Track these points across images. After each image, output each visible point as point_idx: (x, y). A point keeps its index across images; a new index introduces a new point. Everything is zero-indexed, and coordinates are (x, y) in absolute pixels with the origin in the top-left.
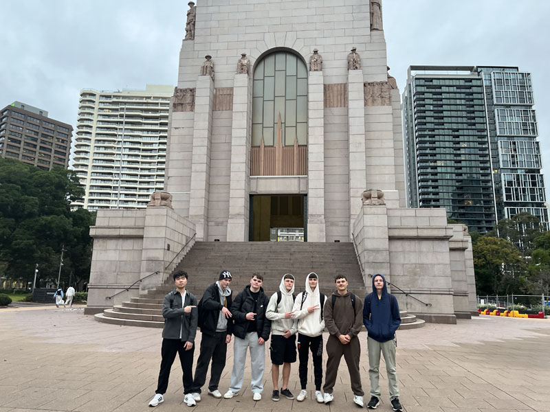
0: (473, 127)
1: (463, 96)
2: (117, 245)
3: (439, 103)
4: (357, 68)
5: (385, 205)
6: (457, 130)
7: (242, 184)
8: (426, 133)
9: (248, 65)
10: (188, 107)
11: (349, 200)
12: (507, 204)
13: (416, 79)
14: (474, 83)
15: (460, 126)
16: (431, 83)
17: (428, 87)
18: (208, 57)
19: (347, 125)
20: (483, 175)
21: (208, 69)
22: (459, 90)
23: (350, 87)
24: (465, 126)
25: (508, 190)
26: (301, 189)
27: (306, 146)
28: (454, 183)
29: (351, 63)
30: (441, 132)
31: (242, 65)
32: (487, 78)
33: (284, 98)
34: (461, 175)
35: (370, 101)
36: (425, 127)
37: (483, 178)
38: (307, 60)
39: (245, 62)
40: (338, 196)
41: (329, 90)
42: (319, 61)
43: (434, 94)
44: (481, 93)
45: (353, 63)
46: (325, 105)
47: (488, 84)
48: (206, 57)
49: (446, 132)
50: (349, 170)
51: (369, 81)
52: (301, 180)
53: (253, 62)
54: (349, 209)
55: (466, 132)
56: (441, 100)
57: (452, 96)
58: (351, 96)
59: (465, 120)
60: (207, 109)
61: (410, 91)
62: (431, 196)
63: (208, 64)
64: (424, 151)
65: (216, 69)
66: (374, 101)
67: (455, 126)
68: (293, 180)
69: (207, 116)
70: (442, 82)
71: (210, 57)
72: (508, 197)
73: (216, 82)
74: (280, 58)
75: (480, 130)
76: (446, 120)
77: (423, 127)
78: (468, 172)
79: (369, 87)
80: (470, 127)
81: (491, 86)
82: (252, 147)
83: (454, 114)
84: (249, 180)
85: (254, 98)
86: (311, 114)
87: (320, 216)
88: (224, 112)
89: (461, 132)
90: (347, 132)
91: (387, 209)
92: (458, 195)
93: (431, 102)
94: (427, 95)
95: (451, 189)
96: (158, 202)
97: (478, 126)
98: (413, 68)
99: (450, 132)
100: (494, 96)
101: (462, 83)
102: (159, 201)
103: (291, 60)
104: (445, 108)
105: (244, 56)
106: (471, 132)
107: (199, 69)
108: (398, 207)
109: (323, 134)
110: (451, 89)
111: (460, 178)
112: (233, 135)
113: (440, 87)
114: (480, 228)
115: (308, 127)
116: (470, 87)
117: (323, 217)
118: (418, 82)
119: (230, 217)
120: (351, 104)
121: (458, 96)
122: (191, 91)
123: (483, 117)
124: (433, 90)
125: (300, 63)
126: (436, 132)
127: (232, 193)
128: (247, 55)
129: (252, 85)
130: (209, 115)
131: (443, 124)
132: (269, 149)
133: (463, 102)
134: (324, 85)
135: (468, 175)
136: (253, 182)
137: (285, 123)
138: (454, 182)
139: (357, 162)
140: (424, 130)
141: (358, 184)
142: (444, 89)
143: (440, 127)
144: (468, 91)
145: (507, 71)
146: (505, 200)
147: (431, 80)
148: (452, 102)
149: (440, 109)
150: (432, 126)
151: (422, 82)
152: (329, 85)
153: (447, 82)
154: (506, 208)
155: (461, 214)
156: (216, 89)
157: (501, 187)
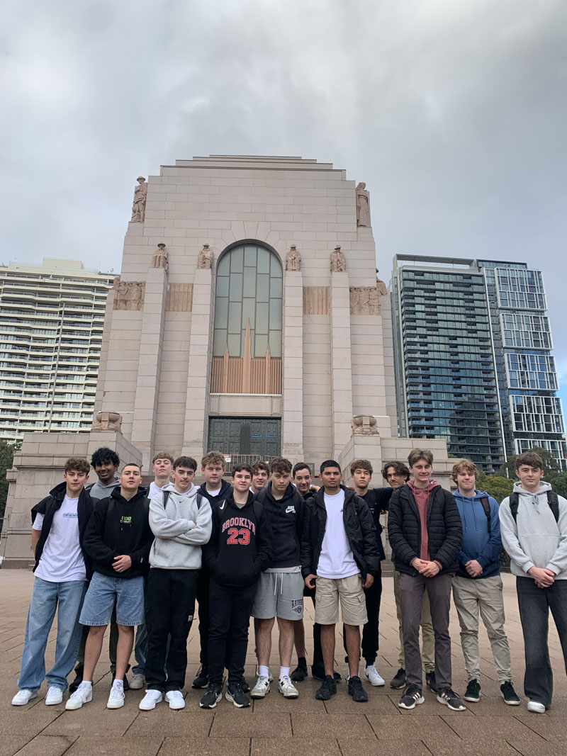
0: (474, 335)
1: (461, 295)
2: (48, 479)
3: (432, 302)
4: (341, 270)
5: (378, 433)
6: (455, 338)
7: (202, 404)
8: (416, 340)
9: (213, 259)
10: (134, 305)
11: (332, 426)
12: (517, 435)
13: (404, 271)
14: (474, 280)
15: (459, 333)
16: (422, 278)
17: (419, 282)
18: (162, 246)
19: (330, 335)
20: (488, 396)
21: (162, 260)
22: (456, 288)
23: (334, 293)
24: (465, 333)
25: (518, 418)
26: (274, 412)
27: (281, 358)
28: (453, 406)
29: (335, 264)
30: (436, 339)
31: (204, 258)
32: (490, 275)
33: (254, 299)
34: (460, 395)
35: (356, 309)
36: (415, 332)
37: (488, 400)
38: (283, 257)
39: (208, 255)
40: (319, 421)
41: (308, 292)
42: (297, 260)
43: (426, 290)
44: (482, 293)
45: (338, 264)
46: (304, 312)
47: (491, 283)
48: (159, 245)
49: (442, 340)
50: (332, 391)
51: (356, 286)
52: (275, 400)
53: (217, 255)
54: (332, 437)
55: (465, 341)
56: (435, 298)
57: (448, 294)
58: (334, 302)
59: (464, 326)
60: (159, 309)
61: (396, 286)
62: (423, 422)
63: (161, 254)
64: (413, 363)
65: (171, 260)
66: (361, 309)
67: (452, 333)
68: (264, 400)
69: (159, 318)
70: (435, 277)
71: (164, 245)
72: (519, 426)
73: (170, 276)
74: (250, 251)
75: (482, 339)
76: (441, 324)
77: (412, 332)
78: (470, 392)
79: (355, 292)
80: (470, 335)
81: (495, 285)
82: (214, 357)
83: (450, 317)
84: (209, 399)
85: (216, 298)
86: (287, 321)
87: (298, 445)
88: (180, 313)
89: (459, 341)
90: (330, 344)
91: (381, 439)
92: (458, 421)
93: (422, 300)
94: (416, 293)
95: (448, 414)
96: (105, 425)
97: (480, 334)
98: (400, 257)
99: (447, 340)
100: (499, 298)
101: (459, 279)
102: (107, 424)
103: (264, 254)
104: (439, 309)
105: (206, 247)
106: (472, 341)
107: (150, 260)
108: (390, 437)
109: (301, 345)
110: (448, 286)
111: (459, 399)
112: (191, 343)
113: (433, 283)
114: (485, 466)
115: (282, 336)
116: (470, 285)
117: (301, 446)
118: (405, 275)
119: (185, 444)
120: (334, 312)
121: (455, 295)
122: (138, 285)
123: (486, 323)
124: (425, 286)
125: (274, 260)
126: (429, 339)
127: (188, 415)
128: (211, 246)
129: (215, 282)
130: (162, 316)
131: (437, 329)
132: (235, 360)
133: (461, 303)
134: (304, 288)
135: (470, 396)
136: (214, 401)
137: (255, 330)
138: (453, 404)
139: (342, 381)
140: (414, 336)
141: (343, 407)
142: (438, 286)
143: (434, 333)
144: (466, 289)
145: (512, 267)
146: (514, 430)
147: (422, 273)
148: (448, 302)
149: (433, 310)
150: (423, 331)
151: (411, 275)
152: (308, 288)
153: (442, 278)
154: (516, 440)
155: (462, 447)
156: (170, 284)
157: (509, 413)
